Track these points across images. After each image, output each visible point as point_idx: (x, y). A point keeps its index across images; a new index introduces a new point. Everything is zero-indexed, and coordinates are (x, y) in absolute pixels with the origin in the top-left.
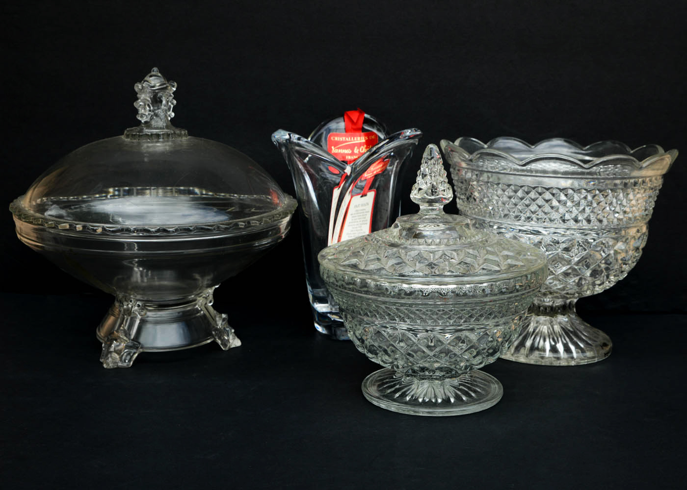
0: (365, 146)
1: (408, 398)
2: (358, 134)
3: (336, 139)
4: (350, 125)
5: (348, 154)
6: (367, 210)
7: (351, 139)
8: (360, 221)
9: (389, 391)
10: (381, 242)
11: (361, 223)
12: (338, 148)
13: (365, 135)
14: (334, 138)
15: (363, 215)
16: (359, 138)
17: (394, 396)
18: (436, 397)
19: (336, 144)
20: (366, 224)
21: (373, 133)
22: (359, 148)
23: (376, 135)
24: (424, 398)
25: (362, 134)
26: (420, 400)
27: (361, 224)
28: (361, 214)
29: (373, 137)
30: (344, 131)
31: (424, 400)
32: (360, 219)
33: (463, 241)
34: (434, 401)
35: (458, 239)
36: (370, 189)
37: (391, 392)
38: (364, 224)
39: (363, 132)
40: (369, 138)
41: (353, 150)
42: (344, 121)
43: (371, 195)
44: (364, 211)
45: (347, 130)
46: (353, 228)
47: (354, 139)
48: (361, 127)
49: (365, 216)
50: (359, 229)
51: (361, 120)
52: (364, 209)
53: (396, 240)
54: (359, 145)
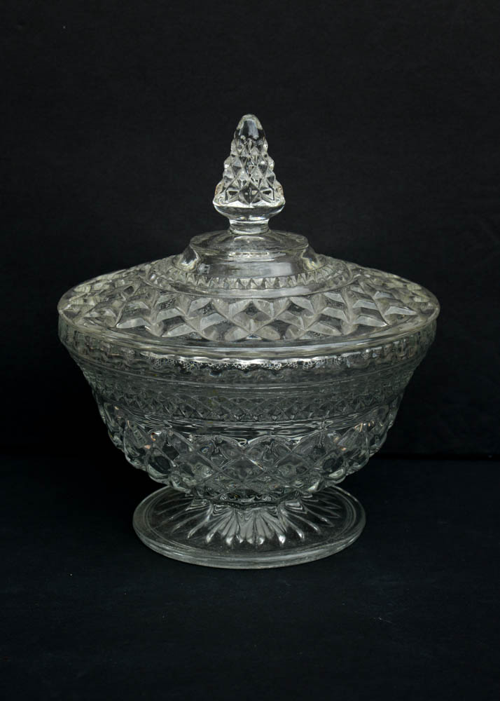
1: (209, 538)
9: (178, 526)
10: (164, 282)
17: (187, 534)
18: (255, 536)
24: (235, 537)
26: (229, 541)
31: (235, 541)
33: (302, 280)
34: (250, 541)
35: (293, 277)
37: (182, 528)
53: (190, 279)
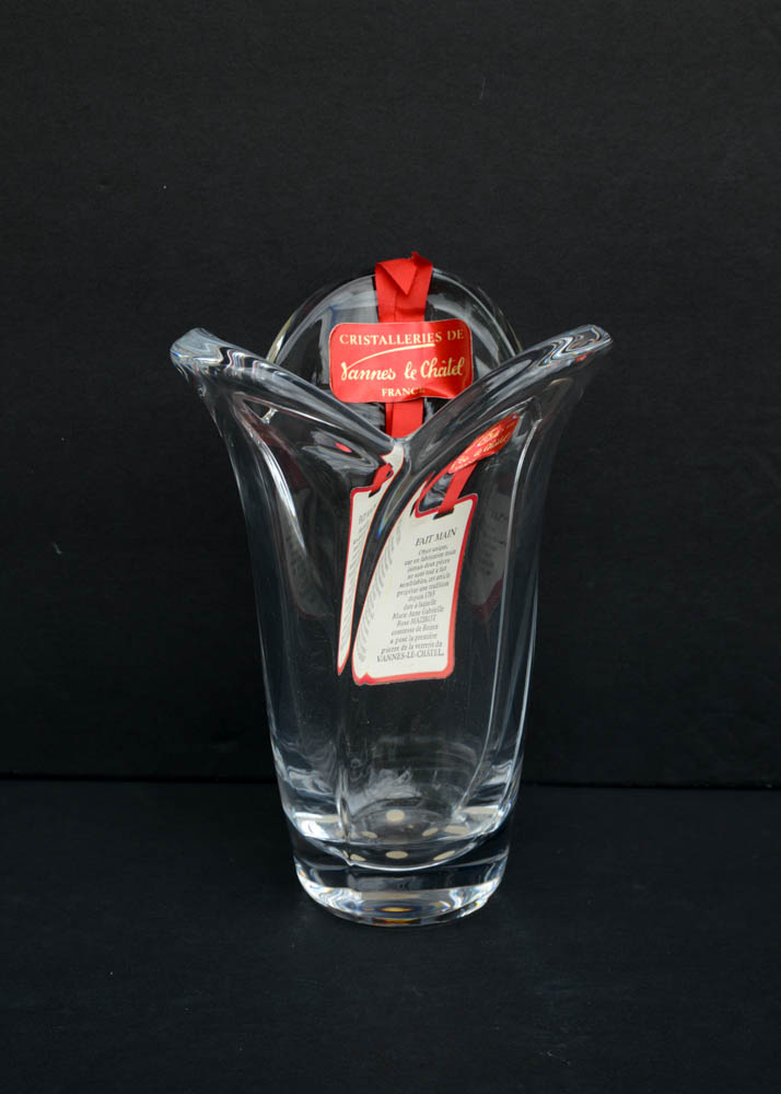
0: (435, 359)
2: (413, 324)
3: (353, 340)
4: (391, 300)
5: (388, 384)
6: (449, 550)
7: (394, 339)
8: (432, 579)
11: (434, 583)
12: (359, 367)
13: (435, 329)
14: (344, 339)
15: (440, 563)
16: (416, 338)
19: (353, 354)
20: (447, 584)
21: (456, 324)
22: (417, 366)
23: (466, 330)
25: (426, 325)
27: (431, 587)
28: (435, 560)
29: (457, 334)
30: (373, 314)
32: (431, 572)
36: (463, 495)
38: (441, 585)
39: (427, 319)
40: (444, 336)
41: (400, 371)
42: (375, 289)
43: (464, 509)
44: (444, 551)
45: (381, 314)
46: (411, 599)
47: (402, 339)
48: (421, 305)
49: (444, 566)
50: (429, 599)
51: (424, 286)
52: (445, 547)
54: (420, 356)
